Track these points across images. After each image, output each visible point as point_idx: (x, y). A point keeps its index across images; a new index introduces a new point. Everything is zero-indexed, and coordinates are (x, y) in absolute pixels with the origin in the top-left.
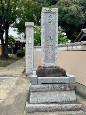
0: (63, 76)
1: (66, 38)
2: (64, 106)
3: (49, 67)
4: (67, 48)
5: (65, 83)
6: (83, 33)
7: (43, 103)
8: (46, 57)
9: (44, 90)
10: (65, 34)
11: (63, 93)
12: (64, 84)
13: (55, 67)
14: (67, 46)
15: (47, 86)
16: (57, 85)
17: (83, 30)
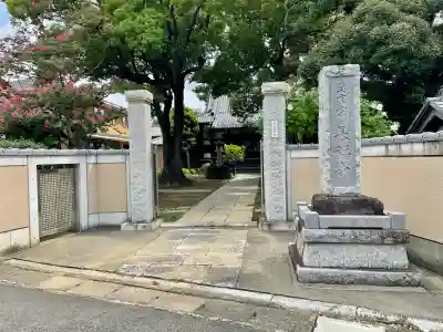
0: (376, 214)
1: (385, 118)
2: (379, 275)
3: (341, 196)
4: (387, 150)
5: (381, 228)
6: (430, 109)
7: (332, 267)
8: (334, 173)
9: (334, 240)
10: (380, 107)
11: (376, 249)
12: (380, 231)
13: (356, 196)
14: (387, 145)
15: (339, 232)
16: (363, 232)
17: (430, 99)
